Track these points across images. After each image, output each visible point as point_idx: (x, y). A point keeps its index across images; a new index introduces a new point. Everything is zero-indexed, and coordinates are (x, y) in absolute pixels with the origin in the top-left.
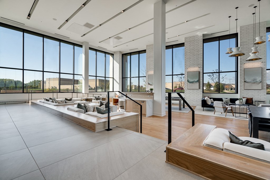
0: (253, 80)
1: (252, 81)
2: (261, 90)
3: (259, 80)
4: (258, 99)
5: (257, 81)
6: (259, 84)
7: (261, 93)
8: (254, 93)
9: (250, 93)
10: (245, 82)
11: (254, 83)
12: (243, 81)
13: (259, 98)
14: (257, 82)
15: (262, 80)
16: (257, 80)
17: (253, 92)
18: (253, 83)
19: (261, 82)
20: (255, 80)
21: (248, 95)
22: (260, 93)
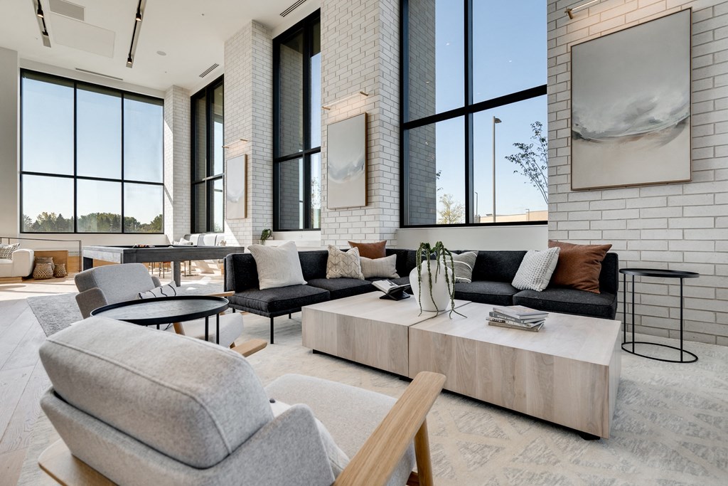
0: (631, 118)
1: (623, 126)
2: (689, 188)
3: (669, 110)
4: (668, 257)
5: (653, 122)
6: (673, 136)
7: (688, 212)
8: (634, 214)
9: (614, 215)
10: (575, 136)
11: (637, 137)
12: (567, 133)
13: (673, 246)
14: (657, 129)
15: (696, 109)
16: (655, 115)
17: (630, 204)
18: (623, 140)
19: (683, 123)
20: (641, 112)
21: (595, 225)
22: (678, 211)
